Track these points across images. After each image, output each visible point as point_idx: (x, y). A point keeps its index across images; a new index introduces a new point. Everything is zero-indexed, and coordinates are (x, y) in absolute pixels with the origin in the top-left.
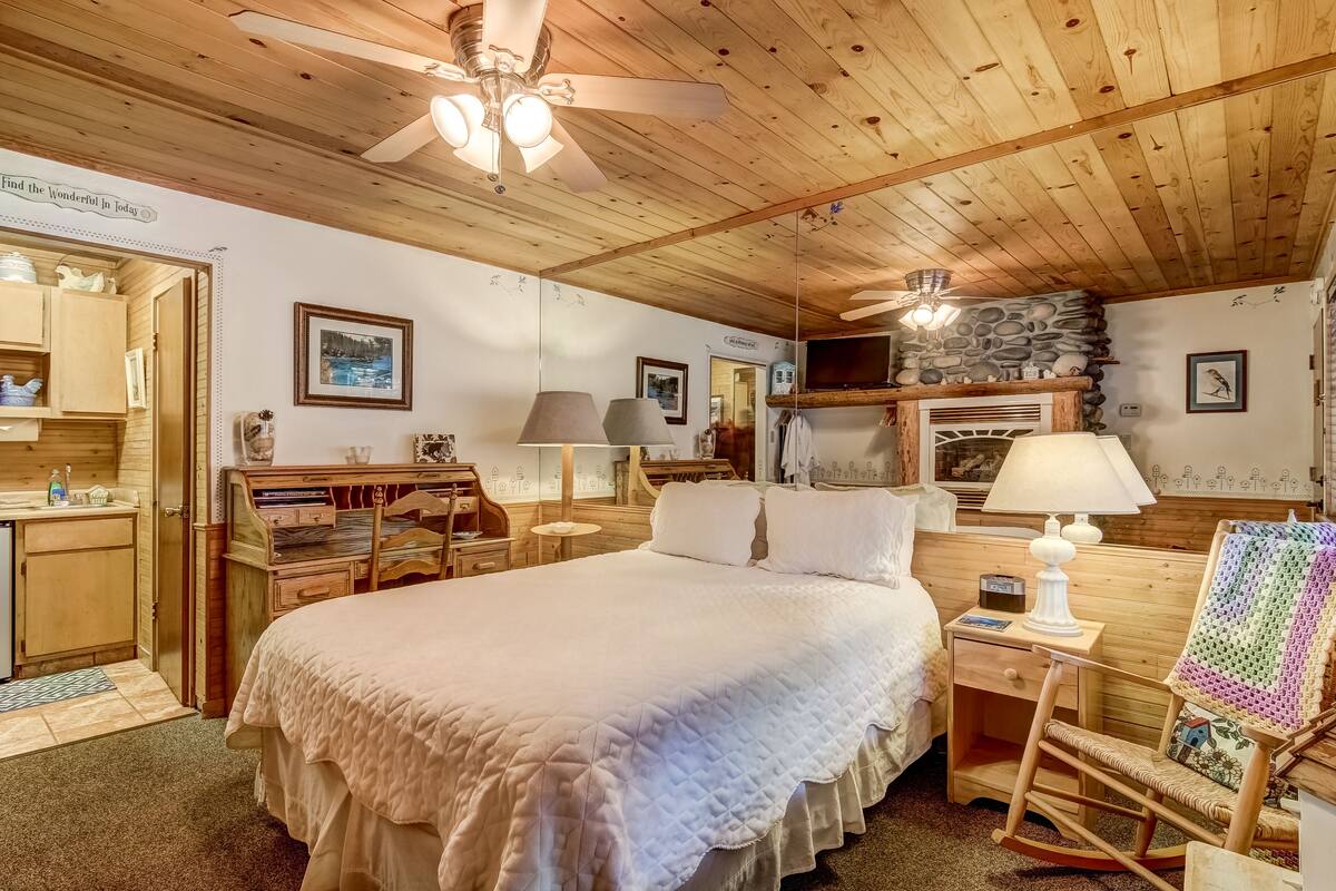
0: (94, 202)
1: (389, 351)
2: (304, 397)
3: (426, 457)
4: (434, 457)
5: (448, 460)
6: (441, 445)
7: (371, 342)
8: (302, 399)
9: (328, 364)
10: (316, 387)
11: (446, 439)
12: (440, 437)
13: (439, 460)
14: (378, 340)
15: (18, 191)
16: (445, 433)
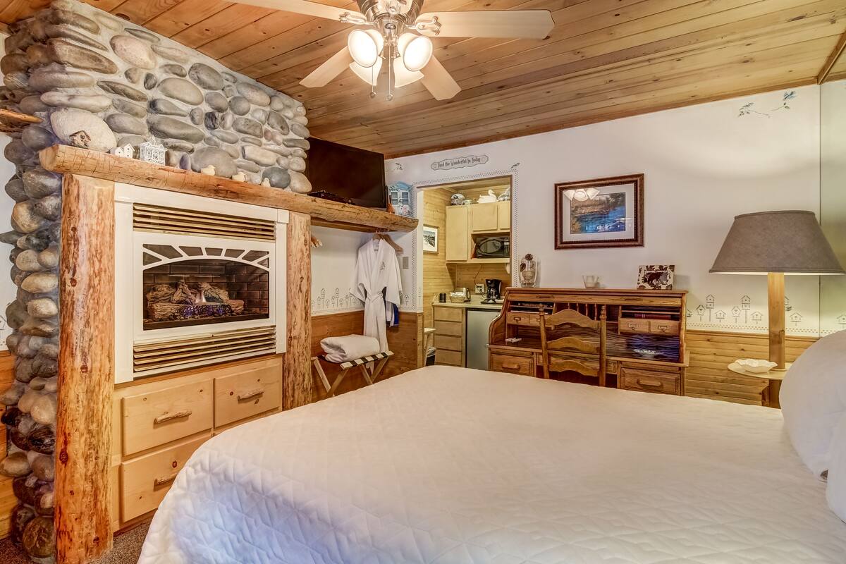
0: (465, 162)
1: (623, 203)
2: (560, 244)
3: (646, 285)
4: (652, 285)
5: (664, 287)
6: (660, 274)
7: (607, 198)
8: (559, 245)
9: (576, 219)
10: (568, 236)
11: (666, 269)
12: (661, 267)
13: (656, 287)
14: (613, 196)
15: (442, 167)
16: (666, 263)
